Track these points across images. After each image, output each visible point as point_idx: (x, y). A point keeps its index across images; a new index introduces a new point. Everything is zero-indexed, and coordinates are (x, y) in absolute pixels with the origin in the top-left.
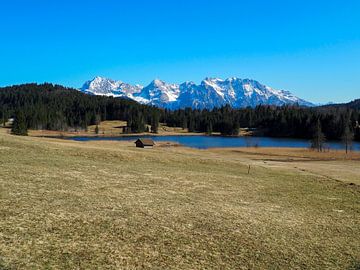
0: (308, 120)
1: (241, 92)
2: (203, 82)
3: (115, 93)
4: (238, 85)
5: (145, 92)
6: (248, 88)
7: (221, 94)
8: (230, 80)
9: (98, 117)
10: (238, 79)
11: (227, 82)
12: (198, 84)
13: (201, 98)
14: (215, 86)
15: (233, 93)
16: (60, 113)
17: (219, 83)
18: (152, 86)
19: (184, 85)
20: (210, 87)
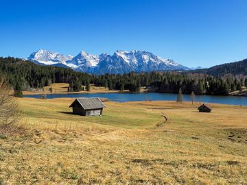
0: (181, 83)
1: (141, 60)
2: (115, 54)
3: (53, 61)
4: (139, 56)
5: (75, 60)
6: (146, 57)
7: (127, 61)
8: (134, 52)
9: (50, 81)
10: (138, 52)
11: (131, 54)
12: (112, 55)
13: (114, 64)
14: (123, 56)
15: (135, 61)
16: (23, 78)
17: (126, 54)
18: (80, 56)
19: (102, 55)
20: (120, 57)
